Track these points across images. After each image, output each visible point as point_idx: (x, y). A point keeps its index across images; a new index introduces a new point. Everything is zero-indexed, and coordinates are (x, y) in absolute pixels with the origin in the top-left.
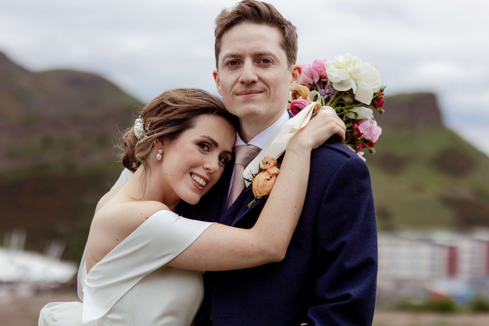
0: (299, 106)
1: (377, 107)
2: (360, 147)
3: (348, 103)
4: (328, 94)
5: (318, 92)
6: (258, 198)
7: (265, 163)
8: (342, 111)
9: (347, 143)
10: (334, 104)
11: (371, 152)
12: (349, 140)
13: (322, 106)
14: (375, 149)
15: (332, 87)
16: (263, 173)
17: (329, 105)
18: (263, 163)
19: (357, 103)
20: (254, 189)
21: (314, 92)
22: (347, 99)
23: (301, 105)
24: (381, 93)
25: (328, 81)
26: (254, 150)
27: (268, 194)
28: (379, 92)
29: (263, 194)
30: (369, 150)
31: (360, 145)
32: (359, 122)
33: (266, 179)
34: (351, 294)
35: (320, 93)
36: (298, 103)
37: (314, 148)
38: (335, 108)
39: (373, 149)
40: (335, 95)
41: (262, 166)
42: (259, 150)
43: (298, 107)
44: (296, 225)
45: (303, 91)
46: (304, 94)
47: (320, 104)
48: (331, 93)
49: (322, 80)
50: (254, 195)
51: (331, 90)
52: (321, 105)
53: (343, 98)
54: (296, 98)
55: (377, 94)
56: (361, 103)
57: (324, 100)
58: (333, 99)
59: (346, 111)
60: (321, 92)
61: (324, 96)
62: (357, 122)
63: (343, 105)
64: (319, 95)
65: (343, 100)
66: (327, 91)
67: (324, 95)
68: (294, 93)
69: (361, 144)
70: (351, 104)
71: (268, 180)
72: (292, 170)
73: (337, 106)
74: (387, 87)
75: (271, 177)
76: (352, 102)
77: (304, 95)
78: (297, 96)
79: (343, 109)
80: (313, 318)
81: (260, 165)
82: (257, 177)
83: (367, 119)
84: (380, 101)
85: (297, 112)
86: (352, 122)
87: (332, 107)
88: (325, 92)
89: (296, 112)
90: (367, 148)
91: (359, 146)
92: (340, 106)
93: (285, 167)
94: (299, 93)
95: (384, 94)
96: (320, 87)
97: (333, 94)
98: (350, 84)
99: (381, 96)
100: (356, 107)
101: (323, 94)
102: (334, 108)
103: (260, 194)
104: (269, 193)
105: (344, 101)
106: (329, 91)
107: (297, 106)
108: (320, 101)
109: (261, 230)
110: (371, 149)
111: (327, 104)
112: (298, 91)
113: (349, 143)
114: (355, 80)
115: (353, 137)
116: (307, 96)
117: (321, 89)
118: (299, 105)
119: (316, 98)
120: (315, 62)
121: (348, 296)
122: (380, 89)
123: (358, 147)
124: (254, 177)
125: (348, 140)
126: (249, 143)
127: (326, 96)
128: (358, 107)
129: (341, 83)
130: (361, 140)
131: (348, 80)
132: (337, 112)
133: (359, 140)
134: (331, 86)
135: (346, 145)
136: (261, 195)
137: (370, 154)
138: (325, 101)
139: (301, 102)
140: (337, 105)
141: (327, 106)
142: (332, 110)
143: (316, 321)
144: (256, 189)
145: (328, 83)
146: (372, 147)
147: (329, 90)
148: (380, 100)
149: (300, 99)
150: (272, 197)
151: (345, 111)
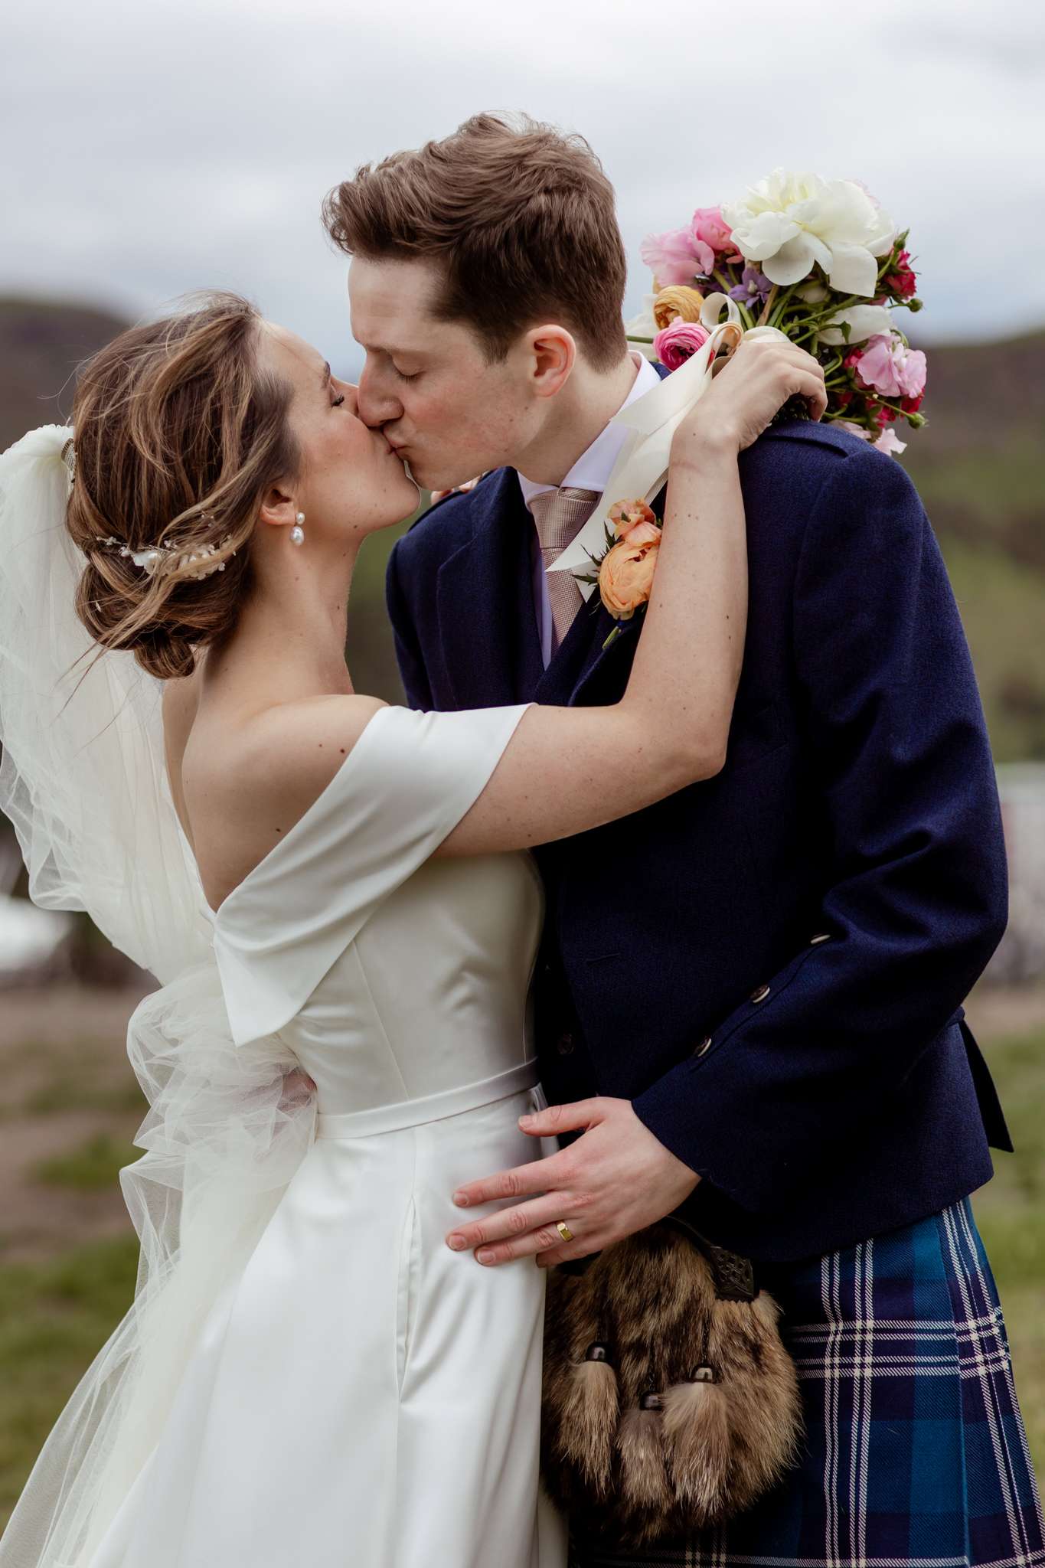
0: (679, 342)
1: (899, 295)
2: (881, 418)
3: (816, 307)
4: (754, 295)
5: (725, 296)
6: (623, 618)
7: (618, 518)
8: (804, 330)
9: (842, 415)
10: (779, 315)
11: (914, 424)
12: (846, 405)
13: (746, 328)
14: (922, 415)
15: (761, 272)
16: (620, 546)
17: (764, 323)
18: (615, 520)
19: (840, 299)
20: (606, 595)
21: (715, 297)
22: (813, 296)
23: (683, 337)
24: (900, 254)
25: (746, 261)
26: (583, 499)
27: (644, 600)
28: (892, 253)
29: (633, 603)
30: (907, 421)
31: (881, 412)
32: (861, 351)
33: (630, 560)
34: (927, 828)
35: (733, 296)
36: (676, 335)
37: (743, 446)
38: (784, 328)
39: (918, 416)
40: (775, 293)
41: (613, 529)
42: (595, 497)
43: (678, 345)
44: (739, 666)
45: (681, 300)
46: (688, 307)
47: (740, 325)
48: (762, 288)
49: (730, 261)
50: (609, 611)
51: (759, 281)
52: (742, 330)
53: (800, 296)
54: (667, 324)
55: (891, 258)
56: (852, 295)
57: (749, 311)
58: (772, 305)
59: (816, 328)
60: (733, 293)
61: (744, 302)
62: (855, 350)
63: (803, 314)
64: (731, 303)
65: (801, 301)
66: (752, 287)
67: (745, 299)
68: (661, 313)
69: (882, 409)
70: (826, 307)
71: (637, 559)
72: (697, 518)
73: (788, 321)
74: (910, 232)
75: (643, 552)
76: (827, 300)
77: (689, 310)
78: (670, 315)
79: (805, 325)
80: (842, 918)
81: (608, 528)
82: (604, 563)
83: (881, 338)
84: (905, 276)
85: (680, 359)
86: (841, 353)
87: (773, 326)
88: (746, 292)
89: (678, 361)
90: (902, 415)
91: (877, 417)
92: (796, 319)
93: (676, 515)
94: (673, 308)
95: (908, 255)
96: (728, 280)
97: (768, 290)
98: (806, 251)
99: (902, 263)
100: (842, 308)
101: (741, 299)
102: (780, 328)
103: (624, 604)
104: (647, 596)
105: (806, 303)
106: (756, 286)
107: (675, 343)
108: (738, 317)
109: (651, 700)
110: (912, 416)
111: (759, 321)
112: (670, 303)
113: (847, 415)
114: (818, 235)
115: (855, 395)
116: (698, 312)
117: (733, 286)
118: (681, 340)
119: (724, 314)
120: (698, 216)
121: (923, 837)
122: (894, 244)
123: (876, 420)
124: (599, 564)
125: (843, 406)
126: (563, 485)
127: (750, 302)
128: (849, 309)
129: (783, 257)
130: (878, 398)
131: (796, 239)
132: (792, 337)
133: (874, 401)
134: (758, 270)
135: (841, 422)
136: (628, 607)
137: (914, 430)
138: (753, 315)
139: (683, 332)
140: (788, 318)
141: (759, 326)
142: (776, 334)
143: (850, 923)
144: (609, 594)
145: (748, 266)
146: (916, 410)
147: (755, 283)
148: (903, 273)
149: (677, 324)
150: (659, 605)
151: (813, 329)
